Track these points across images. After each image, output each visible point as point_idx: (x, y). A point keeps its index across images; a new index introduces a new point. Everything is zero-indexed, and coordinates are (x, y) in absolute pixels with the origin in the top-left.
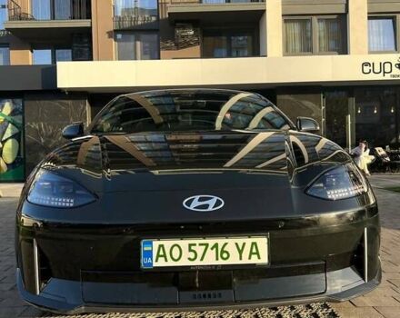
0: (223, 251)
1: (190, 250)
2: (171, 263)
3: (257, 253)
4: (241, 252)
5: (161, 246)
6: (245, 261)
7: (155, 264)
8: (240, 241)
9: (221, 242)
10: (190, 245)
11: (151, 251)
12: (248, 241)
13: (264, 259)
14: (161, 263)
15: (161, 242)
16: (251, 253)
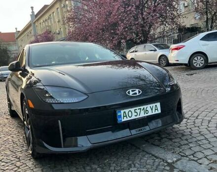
0: (146, 111)
1: (135, 112)
2: (129, 119)
3: (157, 109)
4: (152, 109)
5: (125, 112)
6: (154, 113)
7: (123, 120)
8: (151, 105)
9: (145, 107)
10: (135, 110)
11: (121, 115)
12: (154, 105)
13: (160, 111)
14: (125, 119)
15: (124, 111)
16: (155, 110)
